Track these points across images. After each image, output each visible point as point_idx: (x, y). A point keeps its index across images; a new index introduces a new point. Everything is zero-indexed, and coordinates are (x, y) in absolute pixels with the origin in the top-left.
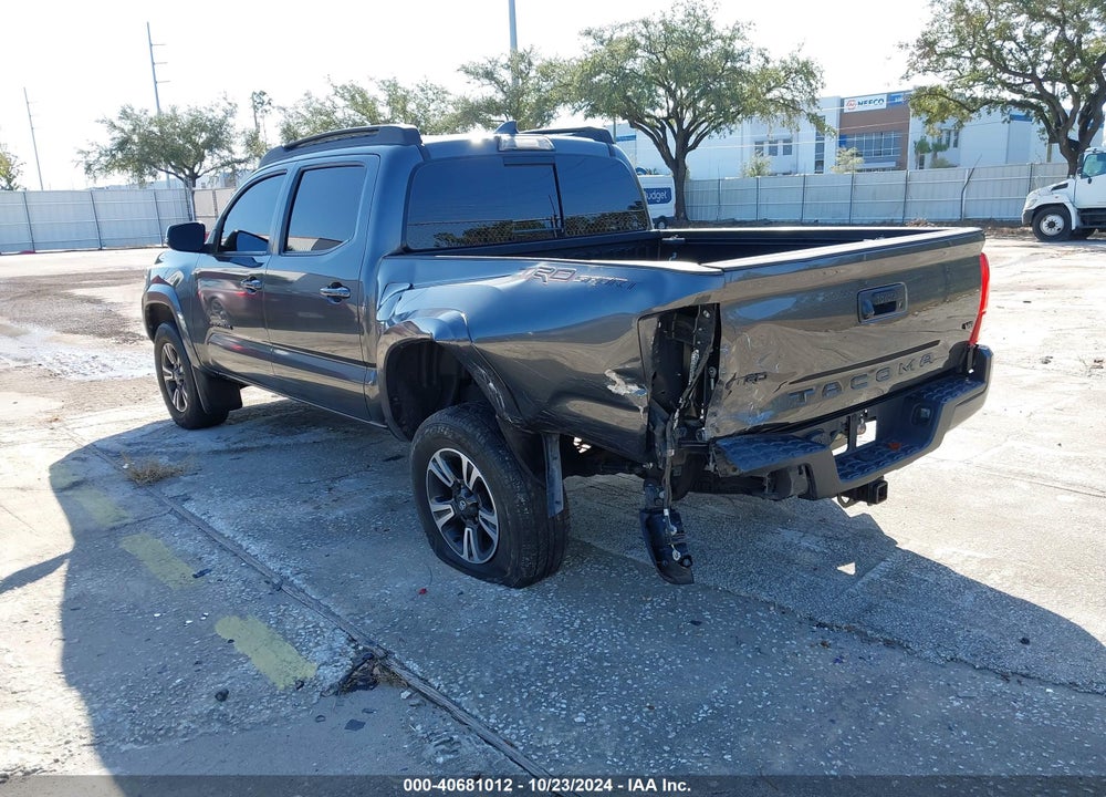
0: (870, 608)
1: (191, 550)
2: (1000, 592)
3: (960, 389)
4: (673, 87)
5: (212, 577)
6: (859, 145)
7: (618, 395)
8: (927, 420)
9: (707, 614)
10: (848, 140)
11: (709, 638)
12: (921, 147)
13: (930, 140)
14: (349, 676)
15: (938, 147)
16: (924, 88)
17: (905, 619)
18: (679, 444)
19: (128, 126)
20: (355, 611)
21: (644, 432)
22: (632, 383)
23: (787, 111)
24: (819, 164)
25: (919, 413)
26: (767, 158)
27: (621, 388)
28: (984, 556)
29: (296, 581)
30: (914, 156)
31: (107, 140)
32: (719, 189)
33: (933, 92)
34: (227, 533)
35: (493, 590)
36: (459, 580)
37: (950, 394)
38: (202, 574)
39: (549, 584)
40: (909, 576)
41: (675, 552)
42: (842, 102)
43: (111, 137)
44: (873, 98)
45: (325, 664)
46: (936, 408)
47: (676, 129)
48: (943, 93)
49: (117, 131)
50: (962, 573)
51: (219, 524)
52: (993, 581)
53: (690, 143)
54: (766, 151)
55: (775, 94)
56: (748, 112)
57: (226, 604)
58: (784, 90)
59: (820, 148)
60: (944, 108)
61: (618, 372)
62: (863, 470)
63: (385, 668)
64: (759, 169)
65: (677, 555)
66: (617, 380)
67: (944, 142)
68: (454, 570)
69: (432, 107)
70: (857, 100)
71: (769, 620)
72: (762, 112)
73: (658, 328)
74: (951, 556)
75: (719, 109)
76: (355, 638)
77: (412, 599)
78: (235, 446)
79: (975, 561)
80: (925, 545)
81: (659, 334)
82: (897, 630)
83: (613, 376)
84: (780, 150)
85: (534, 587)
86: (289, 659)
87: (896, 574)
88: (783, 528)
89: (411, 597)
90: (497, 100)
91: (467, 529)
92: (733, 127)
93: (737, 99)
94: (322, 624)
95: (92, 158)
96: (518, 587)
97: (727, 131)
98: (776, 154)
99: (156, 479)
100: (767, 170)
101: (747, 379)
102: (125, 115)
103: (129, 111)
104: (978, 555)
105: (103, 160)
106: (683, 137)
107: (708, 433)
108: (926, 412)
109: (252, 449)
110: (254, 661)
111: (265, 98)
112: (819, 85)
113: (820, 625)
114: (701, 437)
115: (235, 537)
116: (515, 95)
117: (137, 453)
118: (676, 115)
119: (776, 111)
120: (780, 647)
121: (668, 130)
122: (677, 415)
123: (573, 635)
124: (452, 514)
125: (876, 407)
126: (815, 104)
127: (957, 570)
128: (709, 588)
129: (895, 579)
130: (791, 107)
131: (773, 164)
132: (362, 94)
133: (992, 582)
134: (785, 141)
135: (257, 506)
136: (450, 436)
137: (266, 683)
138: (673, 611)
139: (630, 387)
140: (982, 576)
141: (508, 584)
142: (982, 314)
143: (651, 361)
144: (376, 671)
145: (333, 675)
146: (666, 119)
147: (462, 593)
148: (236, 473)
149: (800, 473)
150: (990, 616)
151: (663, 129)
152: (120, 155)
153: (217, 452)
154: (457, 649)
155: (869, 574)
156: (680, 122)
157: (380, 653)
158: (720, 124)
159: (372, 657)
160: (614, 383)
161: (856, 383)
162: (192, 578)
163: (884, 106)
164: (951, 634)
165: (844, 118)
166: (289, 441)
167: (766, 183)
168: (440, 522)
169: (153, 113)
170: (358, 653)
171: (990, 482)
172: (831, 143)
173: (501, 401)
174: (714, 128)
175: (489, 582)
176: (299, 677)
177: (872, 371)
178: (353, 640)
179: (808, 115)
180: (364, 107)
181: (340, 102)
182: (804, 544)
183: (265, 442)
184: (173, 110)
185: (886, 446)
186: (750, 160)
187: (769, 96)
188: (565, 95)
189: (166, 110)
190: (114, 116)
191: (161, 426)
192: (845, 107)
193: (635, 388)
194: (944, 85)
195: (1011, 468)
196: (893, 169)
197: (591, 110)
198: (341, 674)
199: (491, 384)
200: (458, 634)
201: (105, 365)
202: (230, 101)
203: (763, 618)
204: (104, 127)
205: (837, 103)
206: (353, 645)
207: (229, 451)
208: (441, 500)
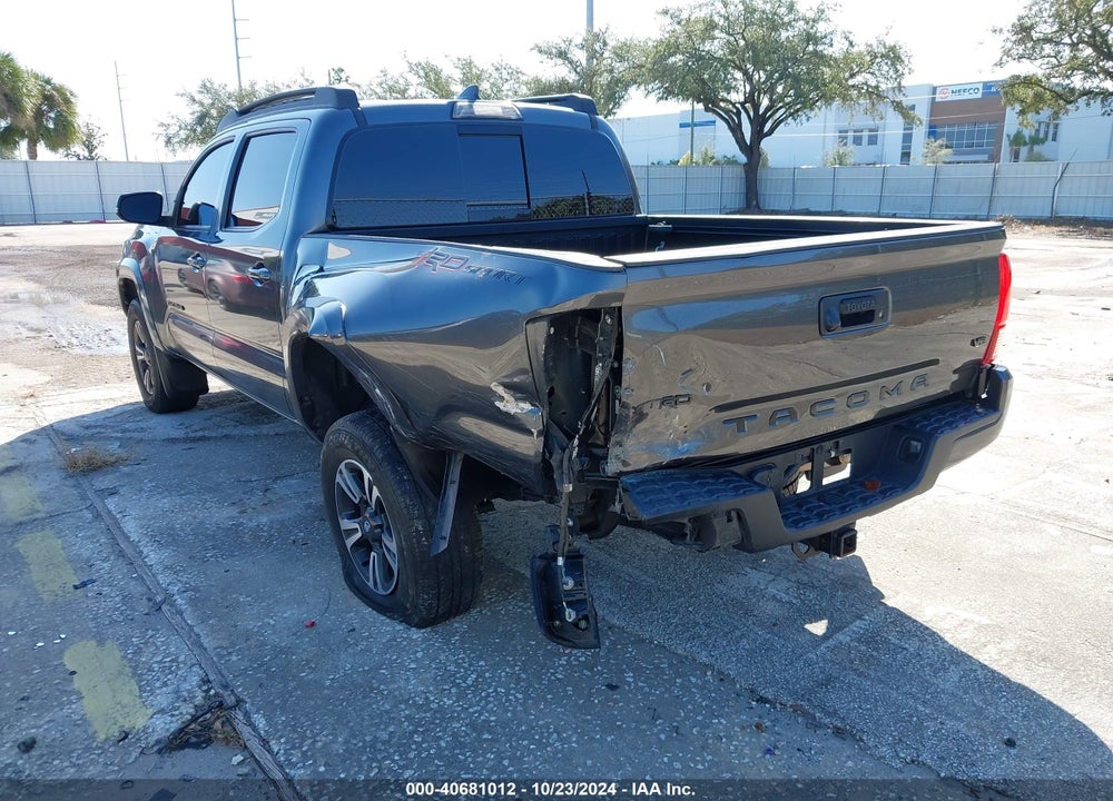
0: (827, 682)
1: (86, 554)
2: (993, 672)
3: (965, 418)
4: (751, 70)
5: (92, 590)
6: (950, 136)
7: (507, 413)
8: (916, 455)
9: (629, 676)
10: (938, 130)
11: (622, 709)
12: (1017, 140)
13: (1027, 133)
14: (181, 730)
15: (1035, 141)
16: (1018, 77)
17: (867, 701)
18: (580, 477)
19: (207, 101)
20: (225, 643)
21: (539, 459)
22: (524, 400)
23: (870, 98)
24: (906, 155)
25: (908, 448)
26: (851, 147)
27: (511, 405)
28: (985, 621)
29: (179, 601)
30: (1009, 149)
31: (187, 114)
32: (795, 177)
33: (1028, 81)
34: (134, 537)
35: (389, 627)
36: (357, 612)
37: (950, 424)
38: (84, 584)
39: (459, 624)
40: (887, 641)
41: (568, 611)
42: (934, 90)
43: (191, 111)
44: (968, 87)
45: (162, 711)
46: (928, 440)
47: (752, 114)
48: (1038, 83)
49: (197, 105)
50: (951, 642)
51: (130, 526)
52: (989, 656)
53: (766, 129)
54: (850, 140)
55: (858, 79)
56: (828, 99)
57: (91, 624)
58: (869, 76)
59: (907, 138)
60: (1039, 98)
61: (507, 386)
62: (822, 516)
63: (228, 721)
64: (841, 159)
65: (570, 615)
66: (505, 395)
67: (1042, 135)
68: (357, 599)
69: (506, 86)
70: (950, 89)
71: (701, 688)
72: (845, 98)
73: (549, 335)
74: (943, 619)
75: (798, 95)
76: (211, 678)
77: (295, 634)
78: (193, 435)
79: (971, 627)
80: (916, 601)
81: (551, 341)
82: (853, 715)
83: (500, 390)
84: (865, 140)
85: (440, 628)
86: (125, 702)
87: (871, 639)
88: (752, 568)
89: (294, 630)
90: (571, 81)
91: (373, 554)
92: (812, 114)
93: (816, 83)
94: (182, 658)
95: (172, 131)
96: (420, 626)
97: (804, 118)
98: (860, 144)
99: (93, 468)
100: (850, 160)
101: (664, 401)
102: (205, 88)
103: (208, 84)
104: (976, 618)
105: (183, 134)
106: (758, 123)
107: (612, 467)
108: (916, 445)
109: (209, 439)
110: (85, 702)
111: (343, 75)
112: (906, 71)
113: (762, 700)
114: (604, 471)
115: (139, 541)
116: (588, 76)
117: (91, 437)
118: (751, 99)
119: (858, 97)
120: (704, 726)
121: (744, 115)
122: (576, 442)
123: (461, 696)
124: (359, 535)
125: (851, 438)
126: (900, 90)
127: (948, 637)
128: (643, 641)
129: (868, 643)
130: (875, 94)
131: (855, 153)
132: (437, 73)
133: (986, 656)
134: (871, 130)
135: (181, 506)
136: (349, 447)
137: (86, 731)
138: (591, 670)
139: (522, 405)
140: (977, 648)
141: (408, 621)
142: (998, 327)
143: (543, 374)
144: (218, 725)
145: (164, 726)
146: (743, 104)
147: (354, 630)
148: (181, 466)
149: (729, 520)
150: (974, 705)
151: (738, 114)
152: (199, 129)
153: (173, 441)
154: (319, 702)
155: (837, 635)
156: (756, 106)
157: (230, 700)
158: (798, 110)
159: (221, 705)
160: (502, 399)
161: (819, 408)
162: (72, 590)
163: (979, 95)
164: (919, 727)
165: (935, 107)
166: (251, 431)
167: (843, 173)
168: (350, 542)
169: (233, 87)
170: (207, 697)
171: (1014, 524)
172: (919, 133)
173: (389, 409)
174: (791, 114)
175: (389, 617)
176: (127, 726)
177: (841, 395)
178: (209, 681)
179: (892, 102)
180: (437, 85)
181: (414, 79)
182: (772, 590)
183: (225, 432)
184: (252, 86)
185: (862, 485)
186: (832, 149)
187: (851, 82)
188: (638, 77)
189: (246, 85)
190: (194, 89)
191: (131, 408)
192: (937, 96)
193: (527, 406)
194: (1040, 73)
195: (1044, 507)
196: (986, 162)
197: (664, 93)
198: (174, 727)
199: (377, 391)
200: (328, 683)
201: (113, 339)
202: (306, 77)
203: (695, 685)
204: (184, 100)
205: (930, 90)
206: (205, 688)
207: (186, 440)
208: (351, 517)
